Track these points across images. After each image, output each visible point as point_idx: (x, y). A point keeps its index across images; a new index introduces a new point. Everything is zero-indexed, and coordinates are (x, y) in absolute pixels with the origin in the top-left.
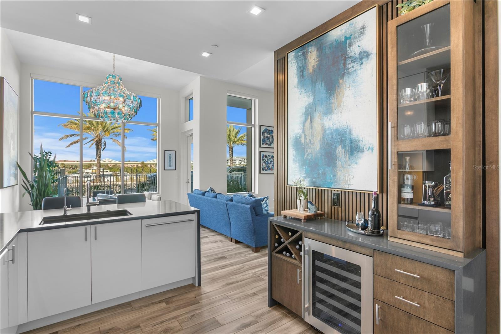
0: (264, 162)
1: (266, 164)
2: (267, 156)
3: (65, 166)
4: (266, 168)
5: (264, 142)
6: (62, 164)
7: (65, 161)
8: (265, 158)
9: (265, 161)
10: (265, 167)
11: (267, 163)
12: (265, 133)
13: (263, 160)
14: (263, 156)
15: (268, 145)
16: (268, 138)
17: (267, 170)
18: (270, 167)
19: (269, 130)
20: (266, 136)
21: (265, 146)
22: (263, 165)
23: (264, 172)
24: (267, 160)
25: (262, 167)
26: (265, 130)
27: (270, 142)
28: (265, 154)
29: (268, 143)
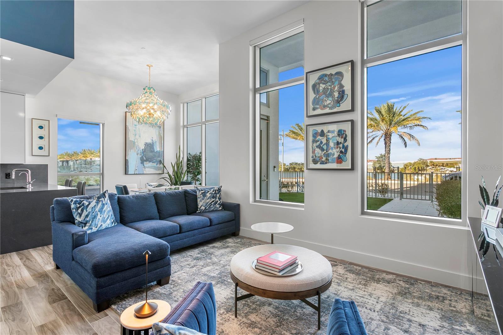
0: (317, 147)
1: (323, 150)
2: (325, 131)
3: (434, 164)
4: (324, 159)
5: (317, 104)
6: (431, 162)
7: (436, 159)
8: (319, 138)
9: (321, 142)
10: (321, 157)
11: (325, 147)
12: (319, 84)
13: (314, 141)
14: (315, 135)
15: (328, 108)
16: (328, 93)
17: (326, 163)
18: (333, 156)
19: (331, 73)
20: (324, 88)
21: (319, 111)
22: (316, 152)
23: (319, 166)
24: (324, 141)
25: (312, 157)
26: (321, 78)
27: (334, 102)
28: (319, 129)
29: (329, 104)
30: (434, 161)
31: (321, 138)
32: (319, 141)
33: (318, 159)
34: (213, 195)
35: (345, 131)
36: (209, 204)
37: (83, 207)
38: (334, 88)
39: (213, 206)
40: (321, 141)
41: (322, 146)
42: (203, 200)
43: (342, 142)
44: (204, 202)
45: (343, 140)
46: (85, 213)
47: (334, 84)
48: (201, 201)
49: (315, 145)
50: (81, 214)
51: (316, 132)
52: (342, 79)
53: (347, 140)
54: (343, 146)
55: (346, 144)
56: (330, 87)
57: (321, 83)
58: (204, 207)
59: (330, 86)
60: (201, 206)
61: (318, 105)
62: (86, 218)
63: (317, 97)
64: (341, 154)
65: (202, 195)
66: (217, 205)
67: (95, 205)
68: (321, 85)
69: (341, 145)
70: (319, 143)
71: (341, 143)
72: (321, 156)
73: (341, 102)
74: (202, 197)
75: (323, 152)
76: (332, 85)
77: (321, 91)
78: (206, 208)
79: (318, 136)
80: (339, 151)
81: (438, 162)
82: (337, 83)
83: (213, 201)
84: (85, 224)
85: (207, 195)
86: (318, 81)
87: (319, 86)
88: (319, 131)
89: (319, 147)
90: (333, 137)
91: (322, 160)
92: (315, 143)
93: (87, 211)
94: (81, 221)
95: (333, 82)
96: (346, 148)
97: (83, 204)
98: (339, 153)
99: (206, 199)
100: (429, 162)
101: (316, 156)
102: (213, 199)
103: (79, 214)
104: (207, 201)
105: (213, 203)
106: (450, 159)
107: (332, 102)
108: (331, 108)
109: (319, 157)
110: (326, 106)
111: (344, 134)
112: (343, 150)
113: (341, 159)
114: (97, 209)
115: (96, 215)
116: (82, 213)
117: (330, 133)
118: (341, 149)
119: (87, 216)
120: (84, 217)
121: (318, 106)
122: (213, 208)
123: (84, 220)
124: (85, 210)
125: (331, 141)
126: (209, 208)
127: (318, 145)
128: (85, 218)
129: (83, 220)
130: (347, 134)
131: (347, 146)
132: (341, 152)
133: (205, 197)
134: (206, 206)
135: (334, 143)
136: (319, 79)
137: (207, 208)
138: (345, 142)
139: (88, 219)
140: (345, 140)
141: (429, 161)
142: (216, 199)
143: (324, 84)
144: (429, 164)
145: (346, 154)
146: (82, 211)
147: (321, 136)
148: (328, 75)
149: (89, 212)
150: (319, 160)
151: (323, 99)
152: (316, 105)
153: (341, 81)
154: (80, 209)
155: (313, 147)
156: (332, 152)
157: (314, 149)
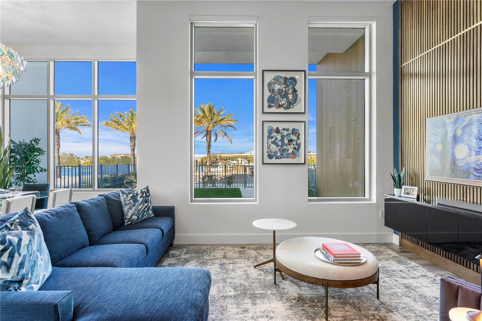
0: (272, 142)
1: (277, 145)
2: (281, 129)
4: (279, 154)
8: (274, 134)
9: (276, 139)
10: (276, 153)
11: (280, 143)
12: (274, 84)
13: (270, 137)
14: (270, 131)
15: (283, 108)
16: (283, 94)
17: (281, 158)
18: (287, 152)
19: (286, 77)
20: (279, 89)
21: (274, 110)
22: (271, 147)
23: (274, 161)
24: (279, 137)
25: (268, 152)
26: (276, 79)
27: (288, 103)
28: (274, 126)
29: (284, 104)
30: (222, 155)
31: (276, 134)
32: (274, 137)
33: (273, 154)
34: (144, 199)
35: (298, 130)
36: (141, 211)
37: (11, 248)
38: (289, 90)
39: (146, 213)
40: (276, 137)
41: (277, 142)
42: (133, 207)
43: (296, 140)
44: (135, 210)
45: (296, 137)
46: (17, 260)
47: (288, 87)
48: (130, 208)
49: (270, 140)
50: (9, 263)
51: (271, 128)
52: (296, 84)
53: (299, 138)
54: (297, 143)
55: (299, 142)
56: (284, 89)
57: (276, 83)
58: (136, 215)
59: (285, 87)
60: (132, 215)
61: (273, 103)
62: (22, 270)
63: (272, 96)
64: (294, 151)
65: (131, 201)
66: (150, 211)
67: (30, 241)
68: (276, 85)
69: (295, 143)
70: (274, 139)
71: (294, 140)
72: (276, 151)
73: (294, 105)
74: (133, 203)
75: (278, 148)
76: (287, 88)
77: (276, 91)
78: (138, 217)
79: (273, 132)
80: (293, 148)
81: (224, 156)
82: (291, 87)
83: (146, 207)
84: (20, 282)
85: (138, 199)
86: (273, 81)
87: (275, 86)
88: (275, 128)
89: (274, 143)
90: (287, 134)
91: (277, 155)
92: (270, 139)
93: (20, 255)
94: (12, 278)
95: (287, 85)
96: (299, 145)
97: (11, 243)
98: (292, 149)
99: (137, 205)
100: (218, 157)
101: (271, 151)
102: (146, 203)
103: (5, 264)
104: (140, 207)
105: (146, 210)
106: (231, 154)
107: (286, 103)
108: (285, 108)
109: (274, 152)
110: (281, 105)
111: (297, 132)
112: (296, 147)
113: (295, 155)
114: (35, 248)
115: (36, 259)
116: (12, 262)
117: (285, 130)
118: (295, 145)
119: (21, 265)
120: (17, 269)
121: (273, 105)
122: (146, 216)
123: (18, 274)
124: (16, 255)
125: (285, 138)
126: (141, 216)
127: (273, 141)
128: (19, 269)
129: (15, 275)
130: (300, 133)
131: (300, 143)
132: (295, 148)
133: (137, 202)
134: (139, 215)
135: (288, 140)
136: (274, 79)
137: (140, 217)
138: (298, 140)
139: (24, 271)
140: (298, 138)
141: (218, 155)
142: (148, 204)
143: (279, 85)
144: (218, 158)
145: (299, 150)
146: (11, 256)
147: (276, 133)
148: (283, 78)
149: (25, 256)
150: (275, 155)
151: (278, 99)
152: (271, 103)
153: (295, 86)
154: (6, 254)
155: (268, 142)
156: (286, 148)
157: (269, 144)
